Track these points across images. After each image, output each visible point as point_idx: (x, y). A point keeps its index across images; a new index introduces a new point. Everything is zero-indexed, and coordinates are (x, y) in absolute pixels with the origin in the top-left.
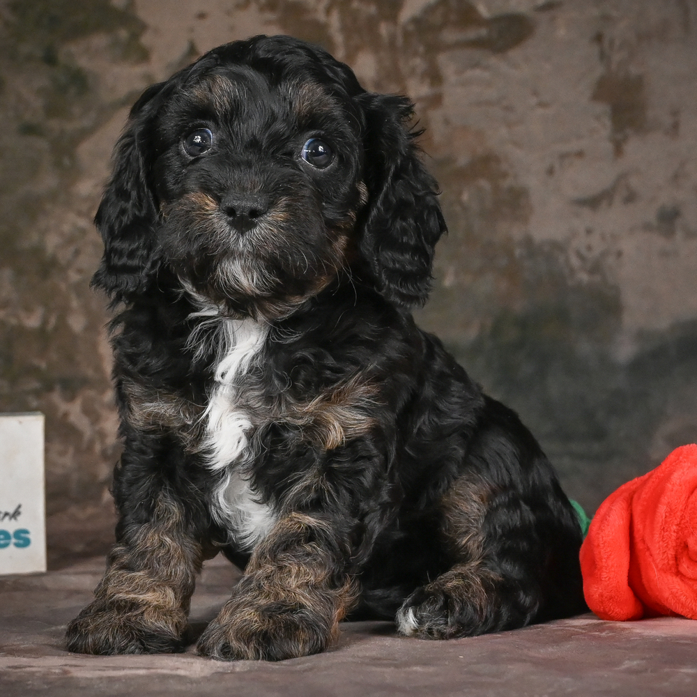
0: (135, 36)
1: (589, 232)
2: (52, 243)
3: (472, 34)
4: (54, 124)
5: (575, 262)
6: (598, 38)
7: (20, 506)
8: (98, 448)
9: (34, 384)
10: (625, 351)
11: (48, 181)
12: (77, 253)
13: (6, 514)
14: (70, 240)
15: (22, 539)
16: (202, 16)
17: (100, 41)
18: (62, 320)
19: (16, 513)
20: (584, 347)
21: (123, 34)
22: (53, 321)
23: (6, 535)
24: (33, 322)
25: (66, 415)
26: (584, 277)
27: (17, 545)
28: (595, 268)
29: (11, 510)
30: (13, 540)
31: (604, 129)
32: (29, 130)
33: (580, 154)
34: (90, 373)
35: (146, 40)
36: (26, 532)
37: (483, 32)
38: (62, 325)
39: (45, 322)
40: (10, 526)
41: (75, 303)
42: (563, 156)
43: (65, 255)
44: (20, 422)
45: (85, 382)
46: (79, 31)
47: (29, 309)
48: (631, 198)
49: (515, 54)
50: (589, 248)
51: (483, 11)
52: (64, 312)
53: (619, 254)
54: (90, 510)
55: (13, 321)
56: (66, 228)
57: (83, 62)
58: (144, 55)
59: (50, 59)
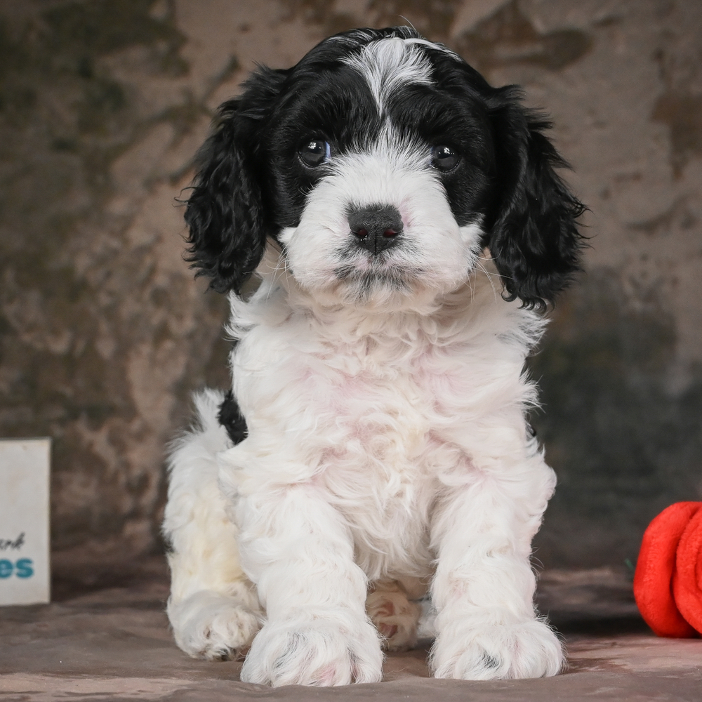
0: (174, 50)
1: (644, 258)
2: (82, 264)
3: (527, 49)
4: (88, 140)
5: (628, 289)
6: (659, 56)
7: (22, 535)
8: (122, 479)
9: (59, 412)
10: (677, 382)
11: (81, 199)
12: (109, 275)
13: (9, 543)
14: (101, 261)
15: (25, 569)
16: (245, 28)
17: (137, 53)
18: (91, 346)
19: (19, 543)
20: (636, 379)
21: (163, 46)
22: (81, 346)
23: (7, 564)
24: (60, 346)
25: (91, 445)
26: (637, 305)
27: (20, 575)
28: (650, 296)
29: (14, 539)
30: (16, 570)
31: (663, 150)
32: (62, 146)
33: (637, 177)
34: (117, 400)
35: (187, 52)
36: (28, 561)
37: (538, 48)
38: (91, 351)
39: (72, 346)
40: (12, 555)
41: (104, 327)
42: (620, 179)
43: (95, 277)
44: (25, 448)
45: (112, 410)
46: (116, 43)
47: (56, 333)
48: (689, 223)
49: (571, 71)
50: (644, 275)
51: (540, 26)
52: (93, 336)
53: (675, 282)
54: (110, 544)
55: (39, 346)
56: (98, 248)
57: (120, 76)
58: (183, 69)
59: (85, 72)
